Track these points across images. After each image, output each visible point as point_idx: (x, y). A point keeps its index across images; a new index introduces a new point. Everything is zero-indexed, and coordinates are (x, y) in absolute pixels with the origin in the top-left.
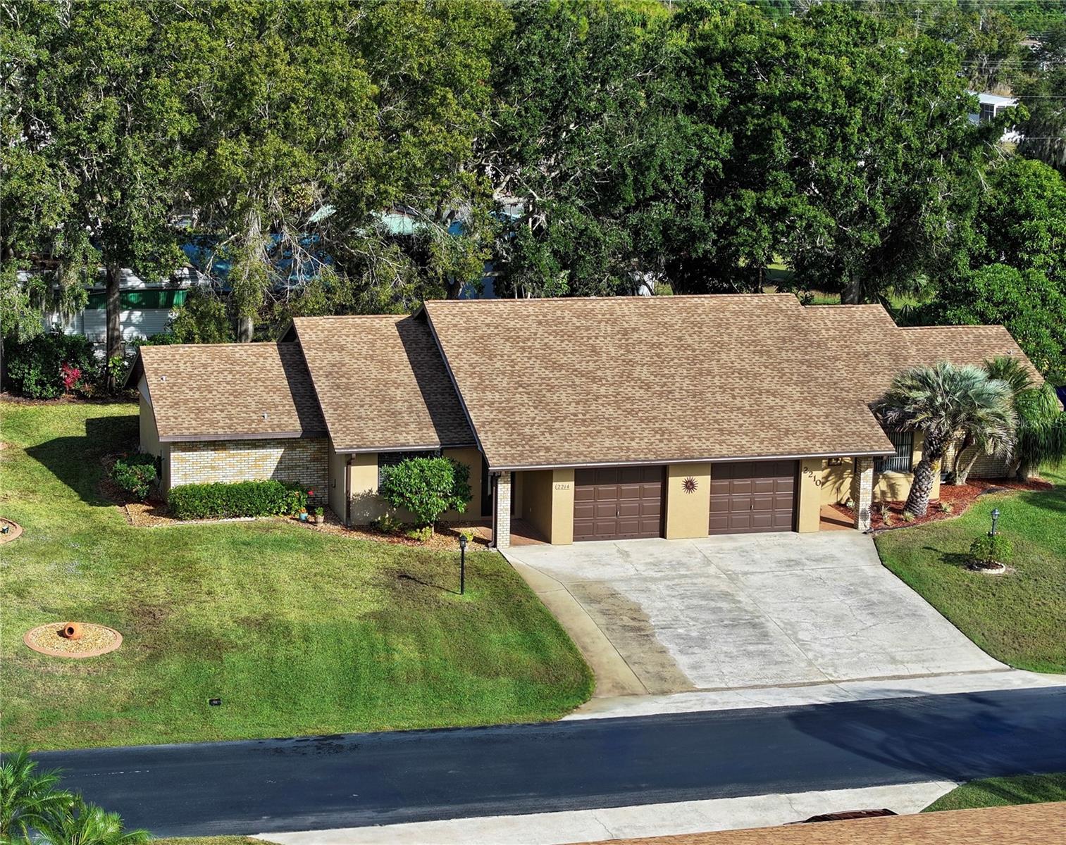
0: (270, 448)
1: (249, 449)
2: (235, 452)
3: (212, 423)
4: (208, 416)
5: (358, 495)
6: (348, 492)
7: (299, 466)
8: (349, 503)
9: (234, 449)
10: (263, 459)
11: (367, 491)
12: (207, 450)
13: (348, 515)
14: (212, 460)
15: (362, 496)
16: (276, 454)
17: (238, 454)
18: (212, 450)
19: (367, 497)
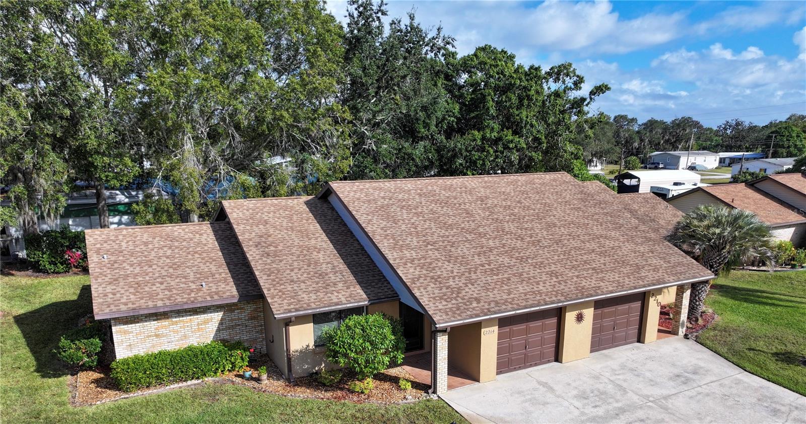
0: (211, 313)
1: (190, 315)
2: (177, 319)
3: (151, 296)
4: (147, 289)
5: (297, 351)
6: (288, 350)
7: (239, 325)
8: (289, 359)
9: (176, 317)
10: (206, 322)
11: (305, 347)
12: (150, 320)
13: (290, 370)
14: (156, 329)
15: (301, 351)
16: (217, 316)
17: (180, 321)
18: (154, 320)
19: (304, 353)
